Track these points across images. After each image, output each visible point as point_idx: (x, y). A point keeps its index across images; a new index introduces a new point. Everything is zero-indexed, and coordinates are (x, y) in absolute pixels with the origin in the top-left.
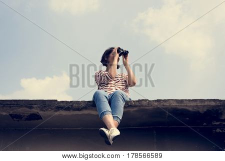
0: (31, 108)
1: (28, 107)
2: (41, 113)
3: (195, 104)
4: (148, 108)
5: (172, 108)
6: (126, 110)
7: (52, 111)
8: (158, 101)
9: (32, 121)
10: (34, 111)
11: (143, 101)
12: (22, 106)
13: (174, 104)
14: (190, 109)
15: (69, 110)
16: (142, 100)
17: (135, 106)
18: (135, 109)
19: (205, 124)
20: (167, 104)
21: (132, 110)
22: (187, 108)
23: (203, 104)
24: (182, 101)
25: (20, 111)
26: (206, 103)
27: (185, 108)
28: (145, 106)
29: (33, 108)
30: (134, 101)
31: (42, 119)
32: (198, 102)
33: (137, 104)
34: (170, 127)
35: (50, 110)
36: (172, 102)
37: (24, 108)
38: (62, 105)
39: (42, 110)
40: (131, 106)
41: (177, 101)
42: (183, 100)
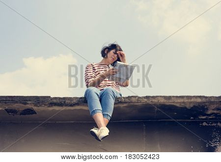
0: (25, 104)
1: (23, 103)
2: (35, 108)
3: (181, 100)
4: (137, 104)
5: (160, 104)
6: (116, 106)
7: (46, 106)
8: (147, 97)
9: (27, 115)
10: (29, 106)
11: (132, 98)
12: (17, 102)
13: (162, 101)
14: (178, 105)
15: (62, 106)
16: (132, 96)
17: (125, 103)
18: (125, 105)
19: (192, 118)
20: (156, 101)
21: (122, 106)
22: (175, 104)
23: (189, 101)
24: (170, 98)
25: (15, 106)
26: (192, 100)
27: (172, 104)
28: (135, 102)
29: (28, 104)
30: (124, 98)
31: (36, 113)
32: (185, 99)
33: (127, 100)
34: (159, 120)
35: (43, 105)
36: (159, 98)
37: (19, 104)
38: (55, 101)
39: (36, 105)
40: (121, 102)
41: (165, 97)
42: (170, 96)
